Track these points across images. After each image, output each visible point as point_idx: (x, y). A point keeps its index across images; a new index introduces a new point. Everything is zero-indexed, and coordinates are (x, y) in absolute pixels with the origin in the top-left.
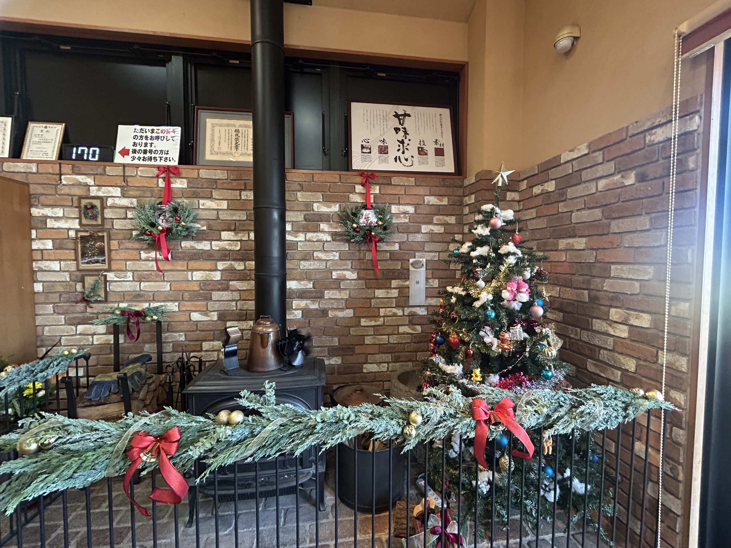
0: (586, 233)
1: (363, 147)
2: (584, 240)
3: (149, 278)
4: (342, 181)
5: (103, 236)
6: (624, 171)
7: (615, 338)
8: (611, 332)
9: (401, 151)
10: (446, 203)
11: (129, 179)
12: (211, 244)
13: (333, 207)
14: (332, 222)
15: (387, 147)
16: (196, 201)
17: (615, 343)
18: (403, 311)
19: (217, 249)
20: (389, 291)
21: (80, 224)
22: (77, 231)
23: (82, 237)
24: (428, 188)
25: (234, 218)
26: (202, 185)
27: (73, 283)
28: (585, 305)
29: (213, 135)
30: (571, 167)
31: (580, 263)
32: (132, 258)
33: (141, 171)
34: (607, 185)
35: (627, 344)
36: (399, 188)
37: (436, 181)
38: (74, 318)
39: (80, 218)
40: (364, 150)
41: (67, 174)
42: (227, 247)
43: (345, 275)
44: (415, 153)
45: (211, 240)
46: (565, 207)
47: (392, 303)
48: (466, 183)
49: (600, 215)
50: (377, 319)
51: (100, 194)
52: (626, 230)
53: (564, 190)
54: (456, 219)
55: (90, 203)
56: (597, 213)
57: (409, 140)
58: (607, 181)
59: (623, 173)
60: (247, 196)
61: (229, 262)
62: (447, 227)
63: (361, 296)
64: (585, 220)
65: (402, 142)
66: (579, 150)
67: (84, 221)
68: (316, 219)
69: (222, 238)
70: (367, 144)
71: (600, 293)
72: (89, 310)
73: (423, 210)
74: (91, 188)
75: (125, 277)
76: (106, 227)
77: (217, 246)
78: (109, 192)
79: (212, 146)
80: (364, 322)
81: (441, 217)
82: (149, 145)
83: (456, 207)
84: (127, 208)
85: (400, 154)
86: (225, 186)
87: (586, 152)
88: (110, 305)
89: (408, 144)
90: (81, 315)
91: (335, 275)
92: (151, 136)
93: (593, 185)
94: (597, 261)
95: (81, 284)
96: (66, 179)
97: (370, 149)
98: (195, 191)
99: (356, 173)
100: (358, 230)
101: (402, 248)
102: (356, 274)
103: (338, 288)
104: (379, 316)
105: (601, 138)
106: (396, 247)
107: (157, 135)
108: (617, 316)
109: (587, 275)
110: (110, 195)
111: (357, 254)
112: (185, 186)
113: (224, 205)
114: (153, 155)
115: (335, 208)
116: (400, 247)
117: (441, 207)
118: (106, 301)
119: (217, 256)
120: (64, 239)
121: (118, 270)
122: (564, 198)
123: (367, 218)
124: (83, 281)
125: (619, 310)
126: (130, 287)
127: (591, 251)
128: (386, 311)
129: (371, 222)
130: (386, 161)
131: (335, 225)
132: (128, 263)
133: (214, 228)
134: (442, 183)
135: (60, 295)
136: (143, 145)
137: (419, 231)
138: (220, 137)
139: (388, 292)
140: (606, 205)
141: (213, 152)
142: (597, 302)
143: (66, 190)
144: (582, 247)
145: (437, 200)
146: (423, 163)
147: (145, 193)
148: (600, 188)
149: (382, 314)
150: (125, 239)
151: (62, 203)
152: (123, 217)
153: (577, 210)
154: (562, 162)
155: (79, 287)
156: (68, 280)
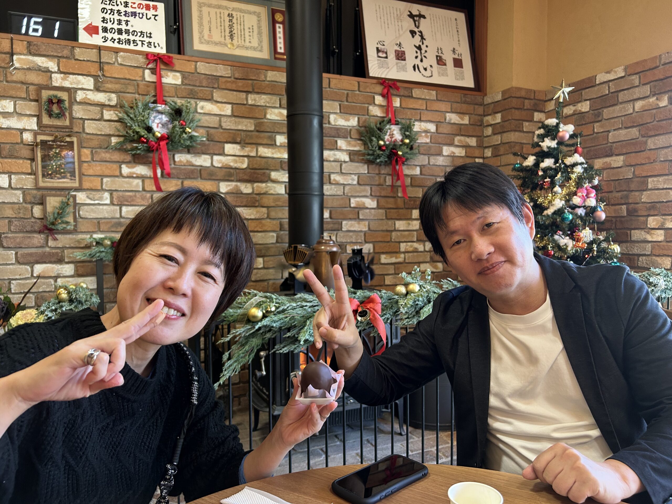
0: (624, 151)
1: (378, 50)
2: (622, 158)
3: (133, 200)
4: (361, 89)
5: (72, 143)
6: (658, 94)
7: (653, 244)
8: (649, 238)
9: (419, 58)
10: (467, 122)
11: (106, 67)
12: (212, 159)
13: (351, 120)
14: (349, 139)
15: (403, 53)
16: (193, 101)
17: (653, 248)
18: (424, 246)
19: (220, 165)
20: (410, 222)
21: (39, 123)
22: (36, 134)
23: (44, 143)
24: (449, 104)
25: (240, 128)
26: (201, 82)
27: (29, 206)
28: (623, 219)
29: (201, 17)
30: (607, 88)
31: (618, 180)
32: (111, 174)
33: (121, 57)
34: (642, 107)
35: (664, 246)
36: (420, 101)
37: (457, 96)
38: (31, 255)
39: (39, 117)
40: (380, 54)
41: (21, 54)
42: (232, 164)
43: (364, 203)
44: (434, 62)
45: (212, 154)
46: (601, 127)
47: (413, 236)
48: (488, 100)
49: (637, 133)
50: (398, 255)
51: (67, 84)
52: (661, 146)
53: (600, 111)
54: (477, 141)
55: (56, 97)
56: (634, 132)
57: (427, 46)
58: (643, 102)
59: (657, 96)
60: (255, 100)
61: (234, 184)
62: (468, 149)
63: (381, 228)
64: (623, 139)
65: (419, 48)
66: (616, 72)
67: (46, 120)
68: (333, 134)
69: (226, 152)
70: (383, 47)
71: (638, 205)
72: (51, 243)
73: (445, 129)
74: (53, 75)
75: (101, 198)
76: (76, 129)
77: (220, 161)
78: (79, 82)
79: (201, 32)
80: (384, 259)
81: (462, 138)
82: (123, 23)
83: (477, 127)
84: (103, 106)
85: (418, 62)
86: (229, 86)
87: (623, 74)
88: (80, 236)
89: (426, 51)
90: (40, 250)
91: (353, 202)
92: (126, 11)
93: (630, 106)
94: (635, 176)
95: (40, 207)
96: (19, 60)
97: (386, 53)
98: (191, 90)
99: (375, 81)
100: (384, 148)
101: (423, 172)
102: (375, 202)
103: (357, 218)
104: (400, 252)
105: (637, 63)
106: (417, 171)
107: (134, 10)
108: (654, 223)
109: (625, 191)
110: (80, 86)
111: (377, 178)
112: (179, 82)
113: (228, 110)
114: (131, 38)
115: (353, 122)
116: (421, 171)
117: (462, 127)
118: (75, 231)
119: (220, 174)
120: (17, 143)
121: (92, 190)
122: (600, 119)
123: (392, 135)
124: (42, 203)
125: (656, 217)
126: (107, 212)
127: (629, 168)
128: (407, 245)
129: (396, 140)
130: (404, 69)
131: (353, 142)
132: (105, 180)
133: (216, 139)
134: (463, 99)
135: (10, 222)
136: (116, 22)
137: (440, 154)
138: (210, 22)
139: (409, 224)
140: (642, 125)
141: (203, 41)
142: (636, 214)
143: (18, 76)
144: (620, 164)
145: (458, 118)
146: (443, 75)
147: (127, 88)
148: (637, 109)
149: (402, 249)
150: (101, 148)
151: (13, 93)
152: (98, 117)
153: (614, 130)
154: (597, 83)
155: (37, 211)
156: (21, 201)
